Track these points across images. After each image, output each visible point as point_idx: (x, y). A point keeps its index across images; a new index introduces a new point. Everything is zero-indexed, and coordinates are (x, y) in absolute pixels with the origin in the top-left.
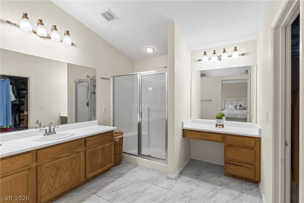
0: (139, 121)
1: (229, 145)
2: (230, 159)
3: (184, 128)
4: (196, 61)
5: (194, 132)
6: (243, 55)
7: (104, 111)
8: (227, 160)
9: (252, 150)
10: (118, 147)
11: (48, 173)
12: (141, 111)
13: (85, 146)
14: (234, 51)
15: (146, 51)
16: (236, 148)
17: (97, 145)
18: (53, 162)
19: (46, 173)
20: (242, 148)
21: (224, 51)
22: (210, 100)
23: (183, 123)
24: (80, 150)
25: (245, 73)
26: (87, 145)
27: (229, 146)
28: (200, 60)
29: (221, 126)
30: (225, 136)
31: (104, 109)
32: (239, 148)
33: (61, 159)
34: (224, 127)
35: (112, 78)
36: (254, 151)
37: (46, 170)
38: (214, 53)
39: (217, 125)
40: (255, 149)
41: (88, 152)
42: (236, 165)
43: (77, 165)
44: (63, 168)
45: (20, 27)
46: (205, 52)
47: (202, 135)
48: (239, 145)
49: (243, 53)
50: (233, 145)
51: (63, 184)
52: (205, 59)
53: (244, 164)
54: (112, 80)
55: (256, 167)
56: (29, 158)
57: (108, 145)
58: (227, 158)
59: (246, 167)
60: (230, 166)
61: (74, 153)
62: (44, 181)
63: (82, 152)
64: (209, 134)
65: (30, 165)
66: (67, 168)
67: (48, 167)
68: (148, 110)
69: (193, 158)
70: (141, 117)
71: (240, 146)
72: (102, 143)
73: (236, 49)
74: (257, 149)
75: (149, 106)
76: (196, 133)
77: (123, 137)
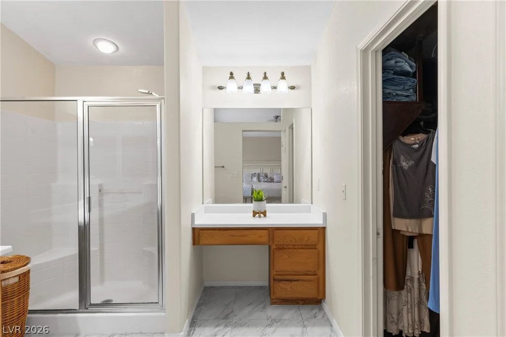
0: (81, 220)
1: (280, 247)
2: (282, 271)
3: (195, 225)
4: (213, 88)
5: (218, 231)
6: (293, 88)
8: (276, 275)
9: (313, 250)
10: (13, 302)
12: (87, 196)
14: (281, 79)
15: (97, 47)
16: (290, 250)
20: (300, 249)
21: (265, 78)
22: (223, 167)
23: (193, 215)
25: (272, 120)
27: (280, 249)
28: (220, 88)
29: (262, 215)
30: (273, 231)
32: (295, 250)
34: (268, 214)
36: (316, 250)
38: (249, 78)
39: (255, 214)
40: (318, 246)
42: (291, 281)
46: (231, 74)
47: (233, 236)
48: (295, 245)
49: (293, 85)
50: (285, 247)
52: (231, 86)
53: (302, 277)
55: (319, 278)
58: (276, 271)
59: (306, 281)
60: (282, 285)
64: (246, 232)
68: (100, 191)
69: (207, 284)
70: (89, 211)
71: (296, 247)
73: (283, 78)
74: (320, 247)
75: (100, 183)
76: (222, 232)
77: (29, 271)
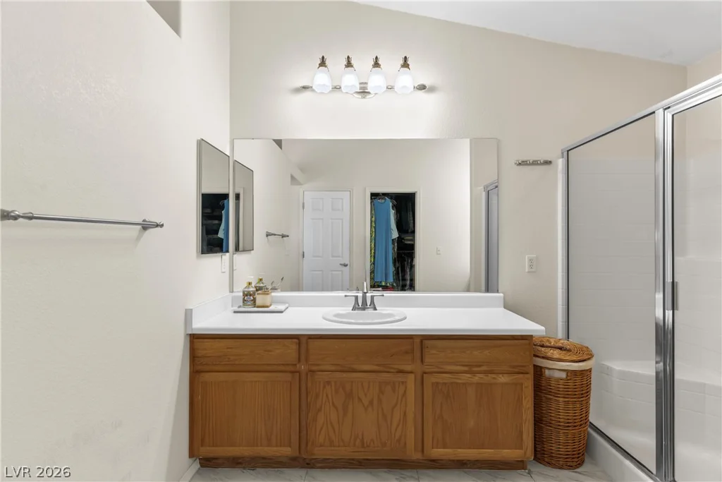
7: (531, 266)
10: (558, 401)
11: (327, 396)
13: (422, 361)
17: (466, 369)
18: (338, 375)
19: (325, 395)
24: (408, 368)
26: (427, 360)
31: (531, 260)
33: (355, 375)
35: (563, 157)
37: (324, 387)
41: (430, 380)
43: (396, 404)
44: (360, 399)
45: (314, 88)
51: (360, 437)
54: (561, 163)
56: (291, 349)
57: (503, 379)
61: (388, 370)
62: (320, 410)
63: (412, 376)
65: (295, 365)
66: (371, 403)
67: (329, 383)
72: (484, 368)
77: (590, 370)
